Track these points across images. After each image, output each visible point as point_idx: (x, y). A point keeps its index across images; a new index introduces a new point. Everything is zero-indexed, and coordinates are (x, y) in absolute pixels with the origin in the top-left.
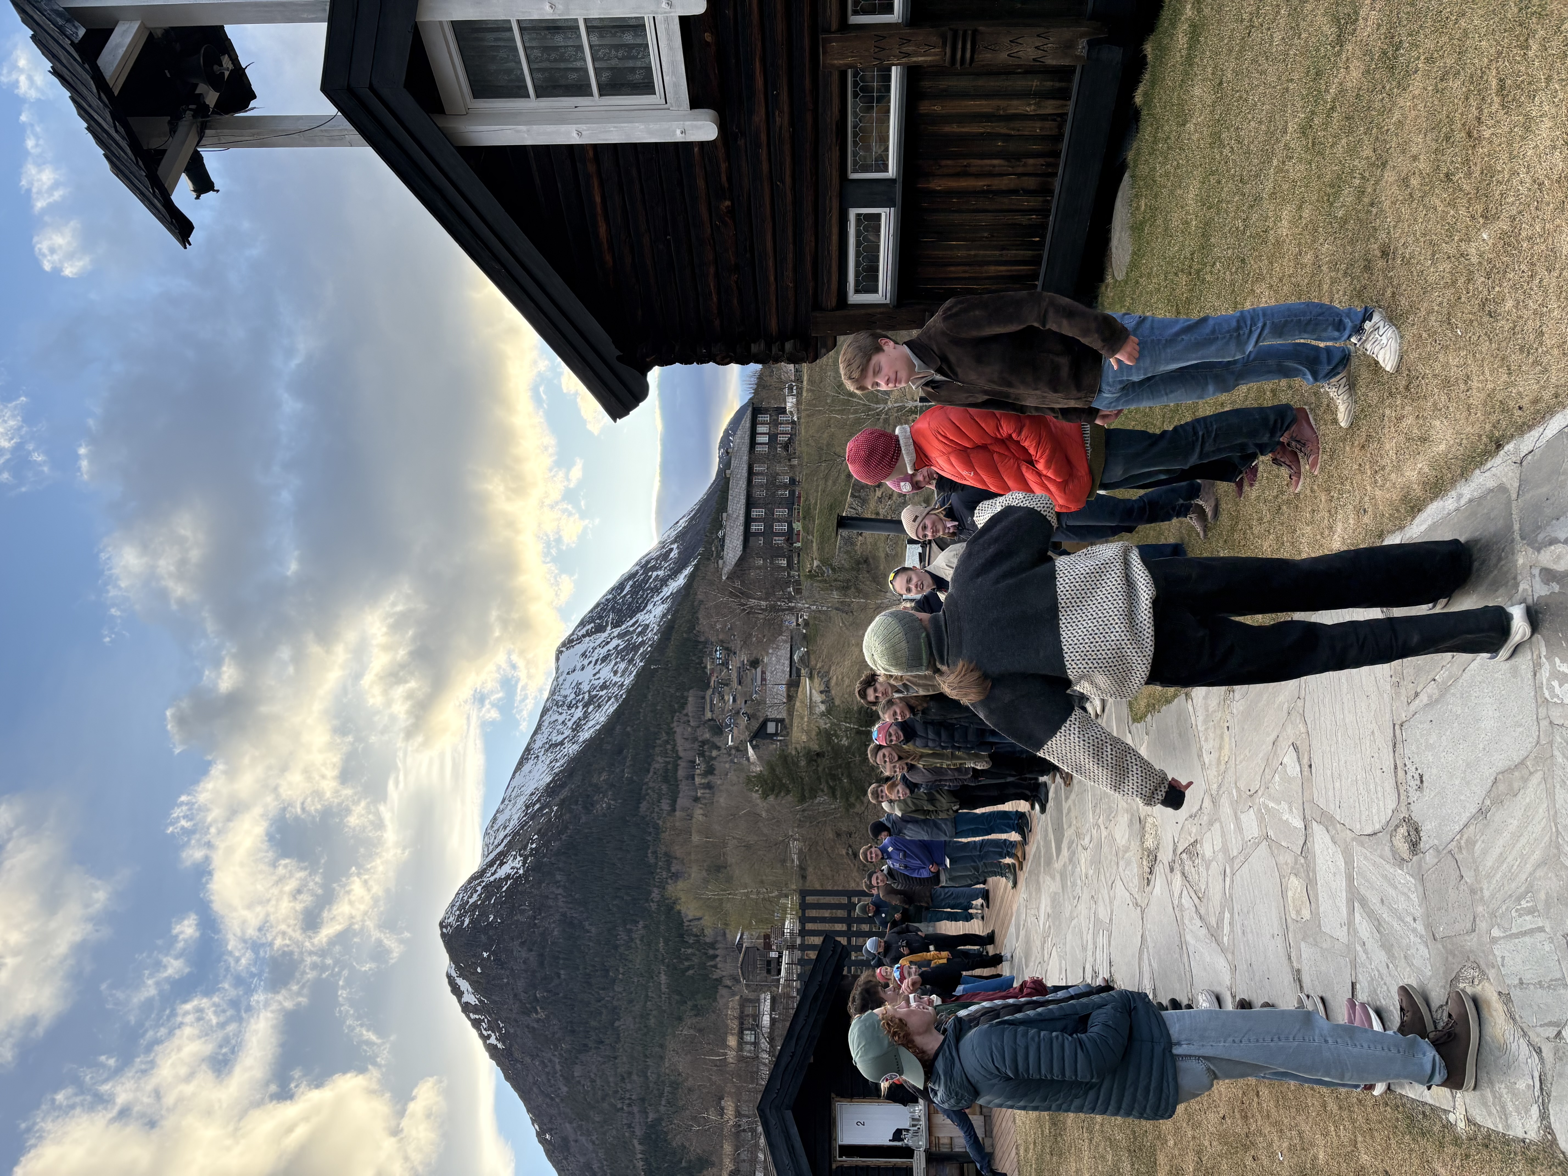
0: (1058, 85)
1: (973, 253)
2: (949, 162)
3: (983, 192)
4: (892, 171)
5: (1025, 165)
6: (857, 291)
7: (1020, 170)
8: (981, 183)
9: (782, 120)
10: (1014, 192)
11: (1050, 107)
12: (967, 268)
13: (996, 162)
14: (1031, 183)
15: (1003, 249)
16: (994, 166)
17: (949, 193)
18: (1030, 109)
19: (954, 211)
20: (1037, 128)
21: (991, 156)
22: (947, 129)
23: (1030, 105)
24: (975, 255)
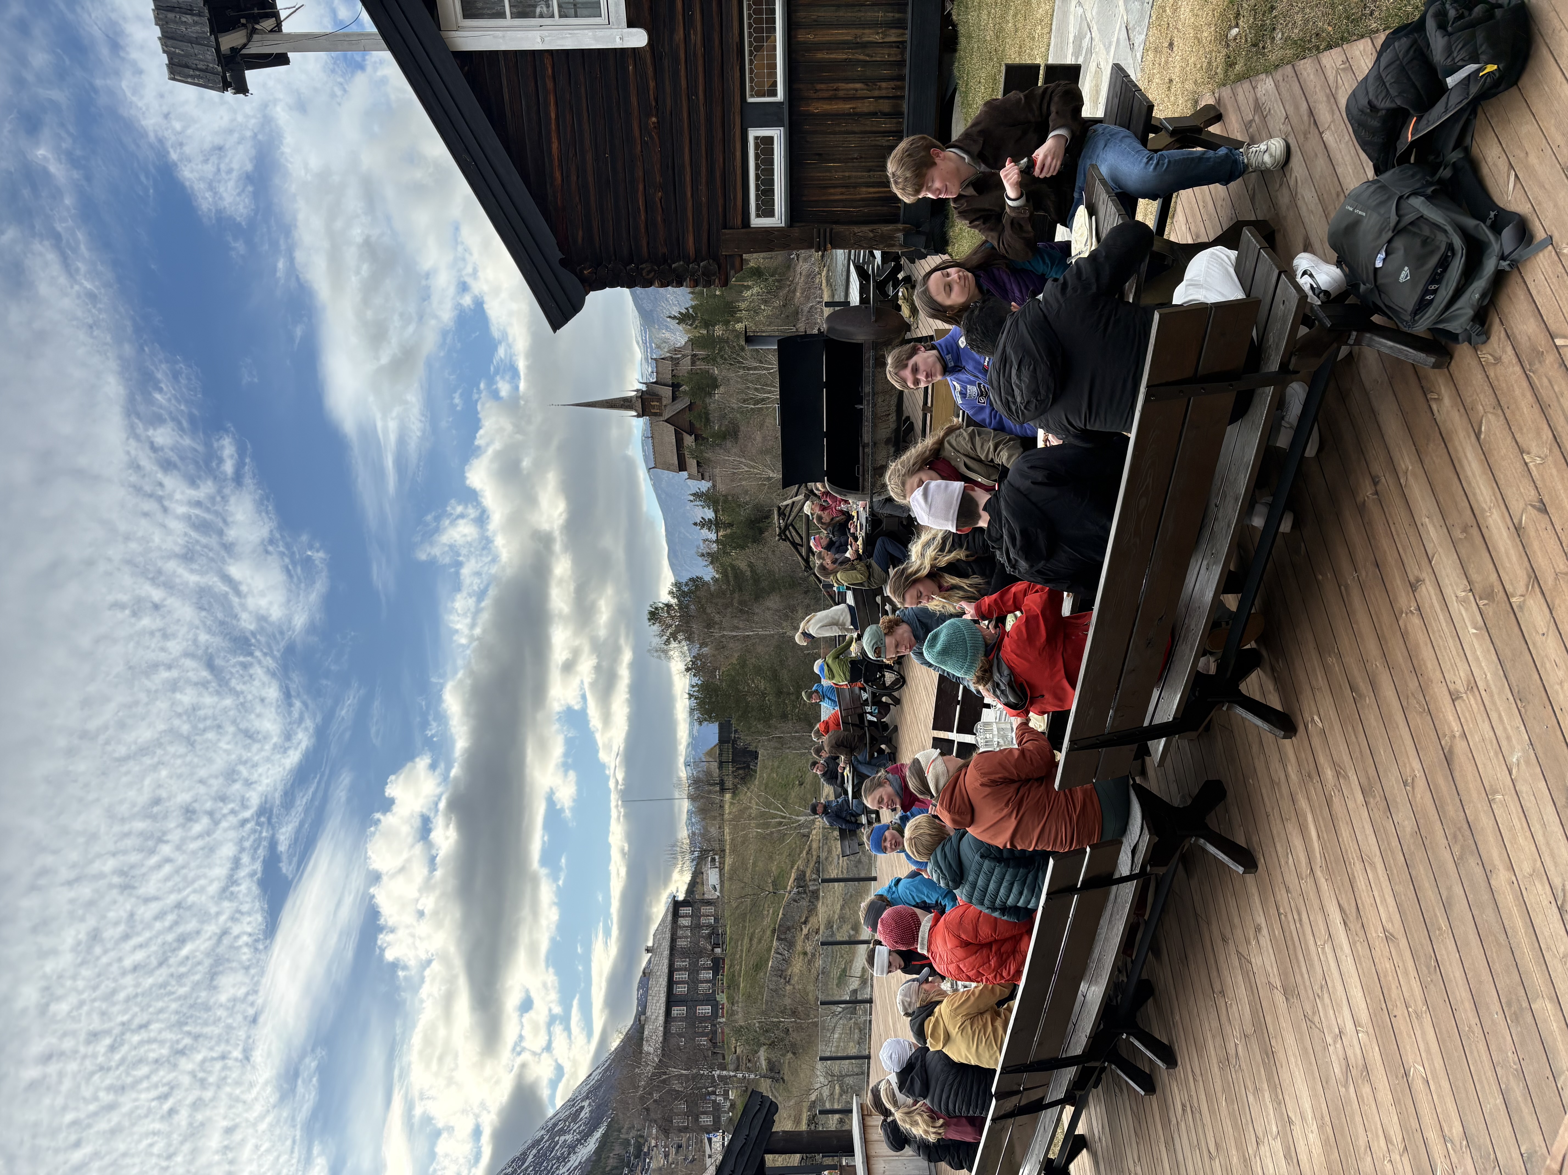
0: (897, 15)
1: (847, 174)
2: (823, 86)
3: (849, 114)
4: (780, 96)
5: (880, 88)
6: (758, 216)
7: (876, 93)
8: (847, 107)
9: (697, 38)
10: (874, 114)
11: (893, 37)
12: (843, 190)
13: (858, 86)
14: (885, 106)
15: (869, 171)
16: (856, 90)
17: (826, 115)
18: (878, 38)
19: (830, 133)
20: (884, 55)
21: (853, 81)
22: (820, 55)
23: (878, 33)
24: (849, 177)
